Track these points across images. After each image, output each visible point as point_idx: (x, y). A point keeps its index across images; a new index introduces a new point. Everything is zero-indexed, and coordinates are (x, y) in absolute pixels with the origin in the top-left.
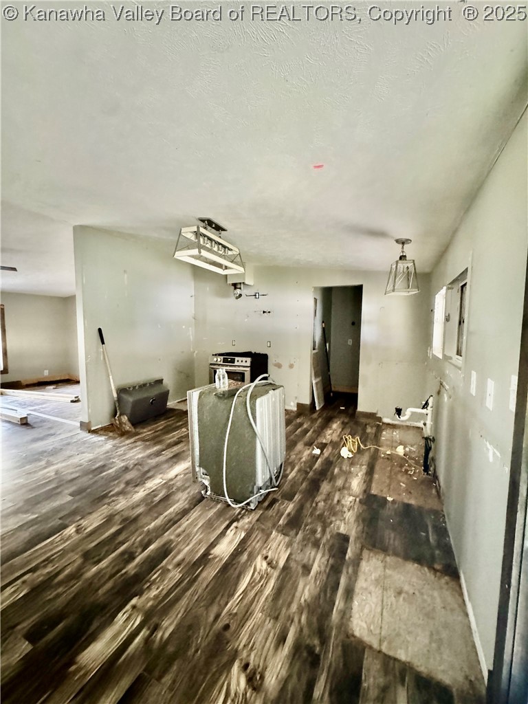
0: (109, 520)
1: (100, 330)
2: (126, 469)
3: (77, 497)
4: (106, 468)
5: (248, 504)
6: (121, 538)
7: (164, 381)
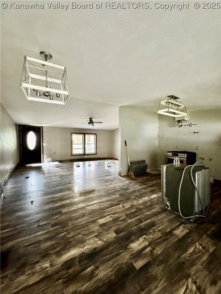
0: (132, 206)
1: (125, 141)
2: (135, 191)
3: (121, 196)
4: (128, 189)
5: (190, 219)
6: (137, 214)
7: (146, 161)
